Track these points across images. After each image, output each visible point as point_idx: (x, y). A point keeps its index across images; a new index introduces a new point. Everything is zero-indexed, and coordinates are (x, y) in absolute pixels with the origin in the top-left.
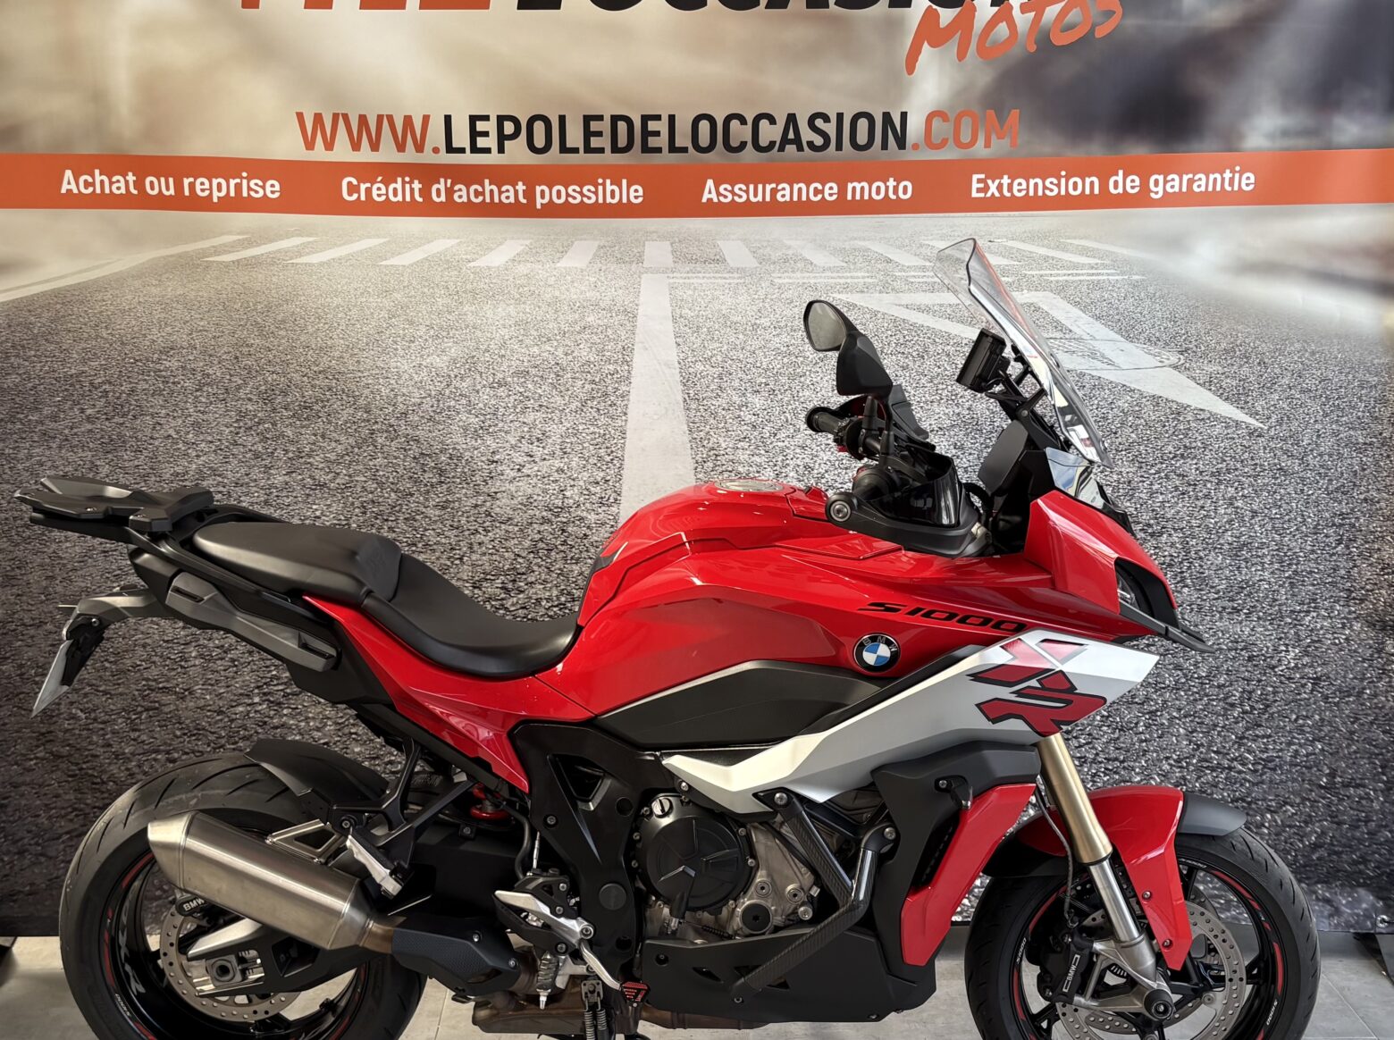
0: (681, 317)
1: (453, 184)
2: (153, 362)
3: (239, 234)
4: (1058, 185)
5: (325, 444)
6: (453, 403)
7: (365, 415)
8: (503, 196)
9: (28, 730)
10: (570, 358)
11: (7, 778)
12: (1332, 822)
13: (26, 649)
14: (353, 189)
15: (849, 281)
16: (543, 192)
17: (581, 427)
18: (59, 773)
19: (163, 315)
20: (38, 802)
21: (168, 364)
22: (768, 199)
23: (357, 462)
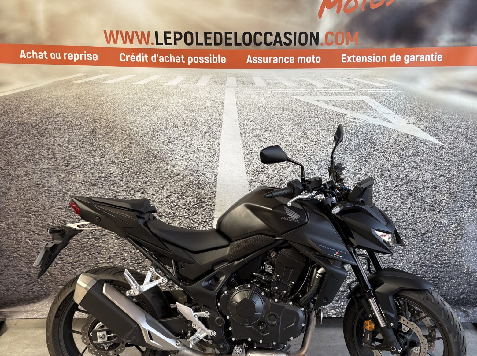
1: (159, 56)
2: (53, 118)
3: (83, 73)
4: (372, 59)
5: (114, 147)
6: (159, 133)
7: (128, 137)
8: (177, 60)
9: (11, 247)
10: (200, 118)
11: (3, 264)
12: (468, 285)
13: (10, 218)
14: (123, 57)
15: (298, 92)
16: (190, 59)
17: (204, 142)
18: (22, 262)
19: (57, 102)
20: (14, 272)
21: (59, 119)
22: (270, 62)
23: (126, 154)
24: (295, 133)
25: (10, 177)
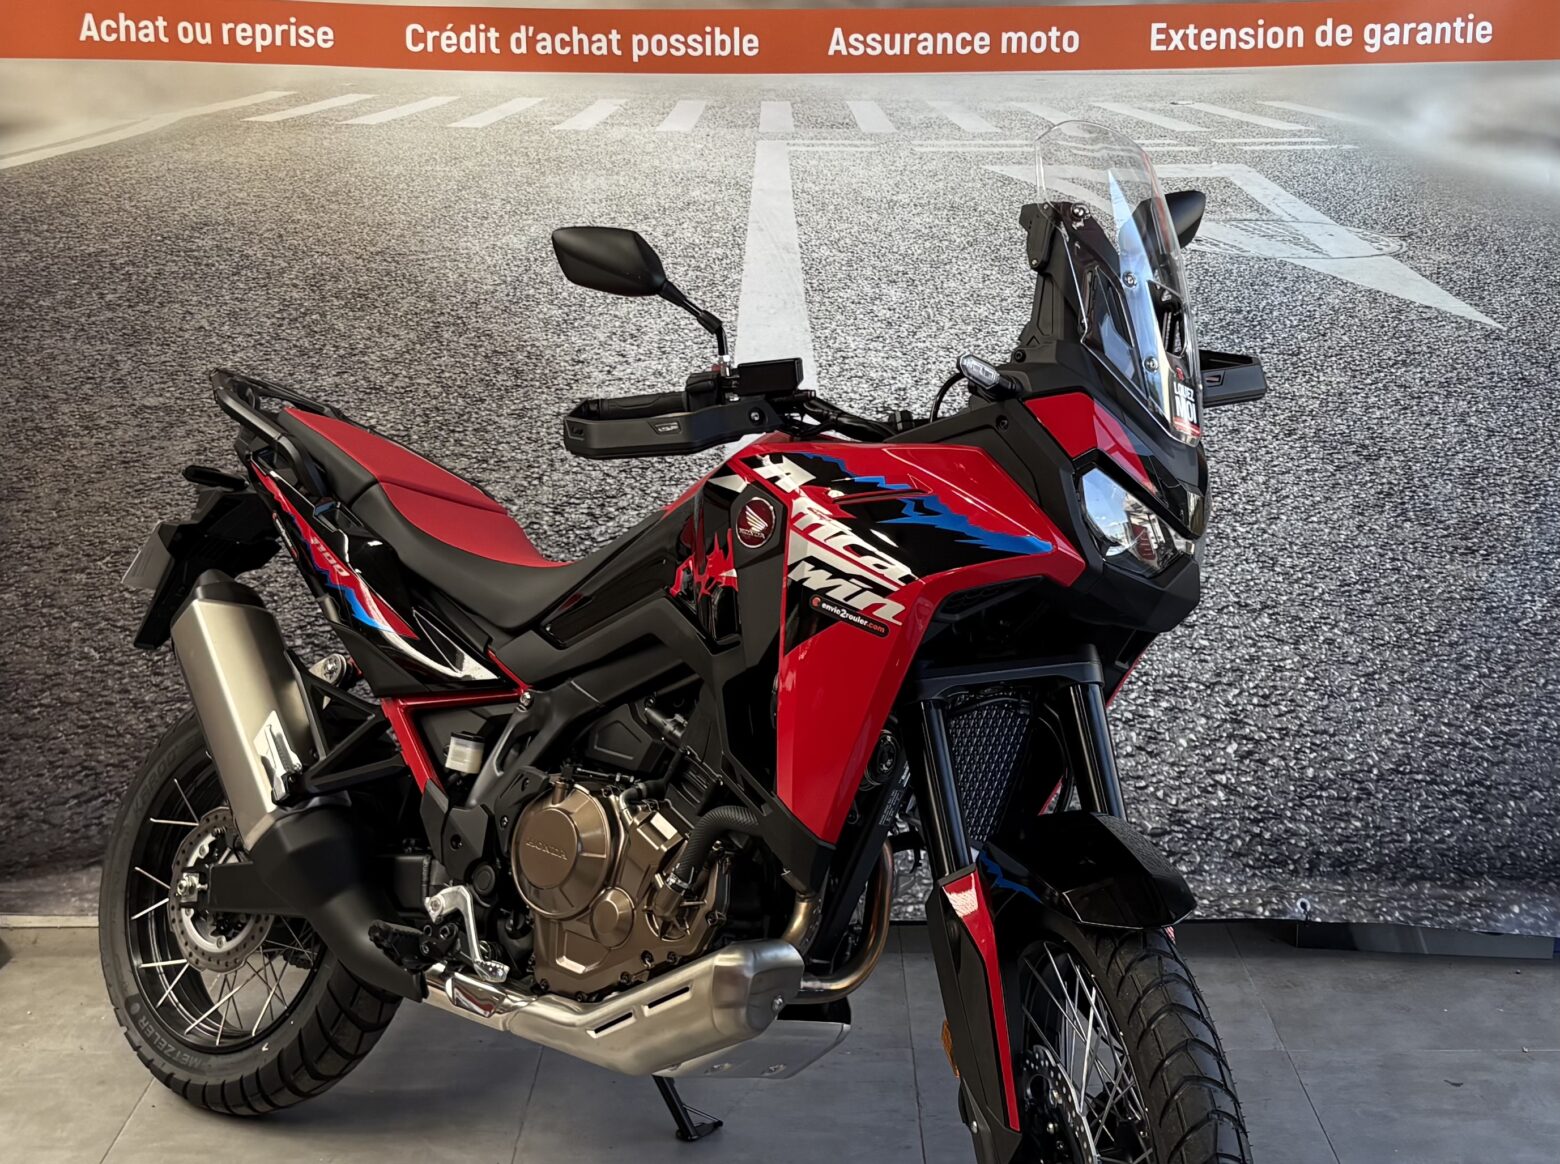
0: (803, 191)
1: (535, 33)
2: (184, 240)
3: (285, 90)
4: (1255, 37)
5: (382, 340)
6: (532, 292)
7: (429, 305)
8: (594, 47)
9: (32, 672)
10: (671, 239)
11: (7, 727)
13: (32, 575)
14: (418, 38)
15: (1004, 150)
16: (640, 43)
17: (683, 323)
18: (67, 723)
19: (196, 185)
20: (41, 759)
21: (200, 243)
22: (907, 51)
23: (419, 361)
24: (991, 291)
25: (34, 436)
